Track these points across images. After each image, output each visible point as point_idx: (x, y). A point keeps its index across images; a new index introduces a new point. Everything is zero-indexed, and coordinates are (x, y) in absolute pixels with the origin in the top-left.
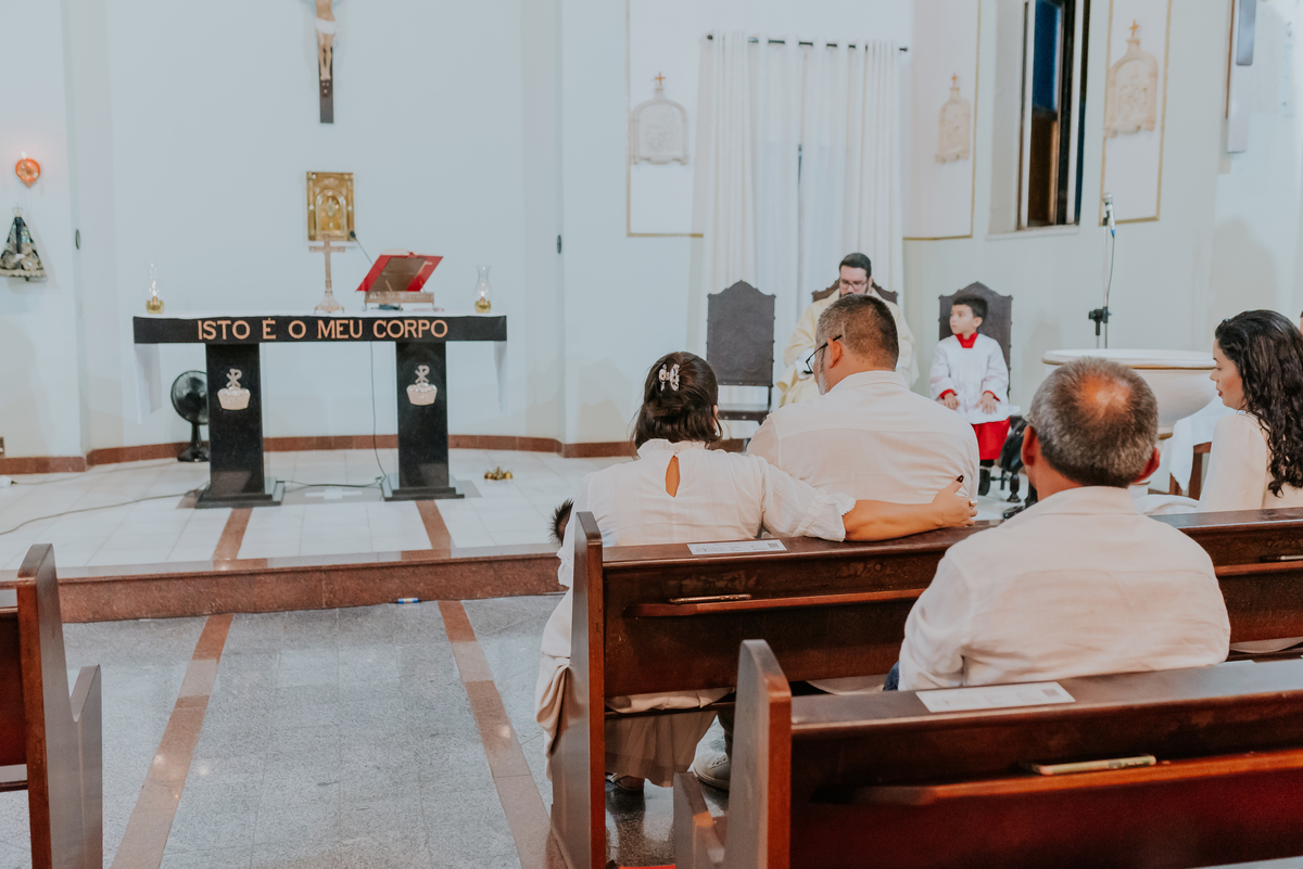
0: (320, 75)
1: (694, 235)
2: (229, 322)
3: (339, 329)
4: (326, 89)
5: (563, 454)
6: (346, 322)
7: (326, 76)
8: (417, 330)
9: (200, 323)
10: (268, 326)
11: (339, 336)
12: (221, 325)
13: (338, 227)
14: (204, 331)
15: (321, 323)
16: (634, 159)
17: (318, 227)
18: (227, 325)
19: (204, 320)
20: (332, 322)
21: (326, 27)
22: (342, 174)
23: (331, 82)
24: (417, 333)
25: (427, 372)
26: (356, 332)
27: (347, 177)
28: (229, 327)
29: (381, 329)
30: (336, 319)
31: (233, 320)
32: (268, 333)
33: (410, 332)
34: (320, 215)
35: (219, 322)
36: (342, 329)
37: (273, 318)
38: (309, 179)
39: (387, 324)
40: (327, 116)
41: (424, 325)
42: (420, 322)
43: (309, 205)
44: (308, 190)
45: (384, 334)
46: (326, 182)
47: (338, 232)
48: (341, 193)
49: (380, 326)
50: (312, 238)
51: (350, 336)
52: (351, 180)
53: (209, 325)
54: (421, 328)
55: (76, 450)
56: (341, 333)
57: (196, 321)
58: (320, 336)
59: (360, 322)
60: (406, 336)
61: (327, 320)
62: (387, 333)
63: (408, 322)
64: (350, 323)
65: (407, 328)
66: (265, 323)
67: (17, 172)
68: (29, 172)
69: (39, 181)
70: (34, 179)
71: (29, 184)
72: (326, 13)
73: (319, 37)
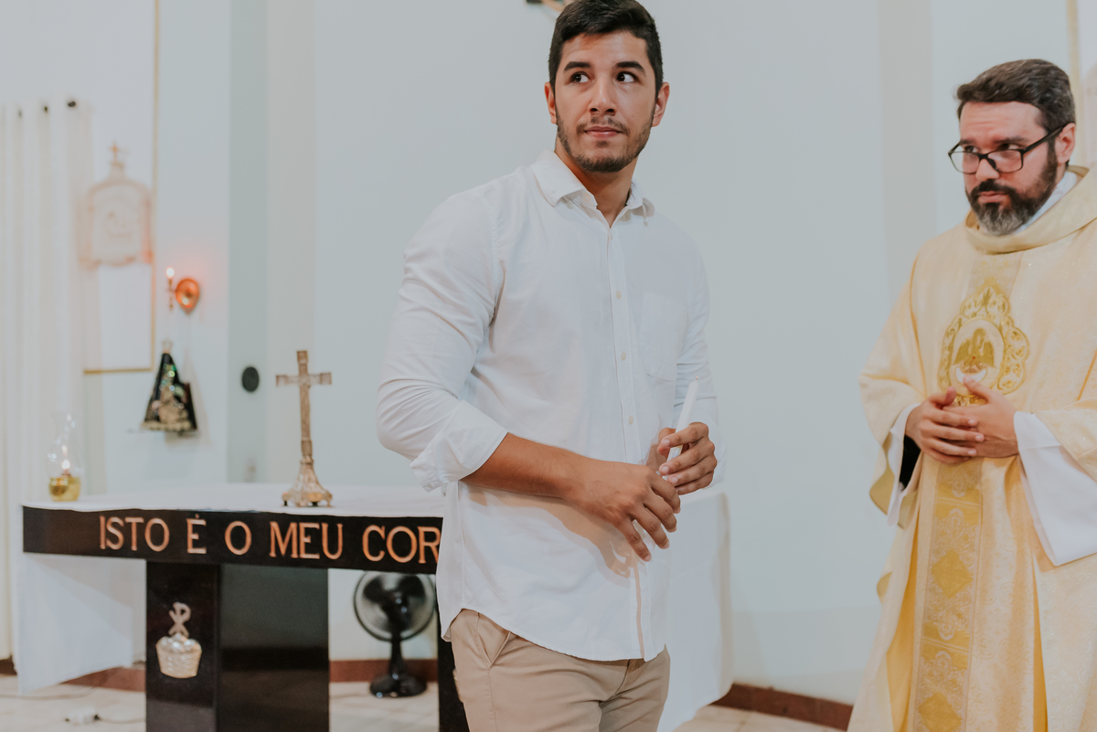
2: (140, 520)
3: (305, 540)
6: (316, 526)
9: (102, 519)
11: (304, 556)
12: (130, 524)
14: (108, 534)
15: (274, 525)
18: (138, 524)
19: (108, 514)
20: (293, 526)
26: (333, 549)
28: (141, 527)
29: (377, 544)
30: (300, 519)
31: (147, 515)
32: (196, 544)
33: (427, 552)
35: (129, 520)
36: (308, 540)
37: (203, 515)
39: (387, 533)
45: (382, 554)
49: (374, 535)
51: (323, 555)
53: (115, 525)
56: (309, 548)
57: (95, 516)
58: (273, 554)
59: (340, 526)
60: (423, 558)
61: (285, 520)
62: (387, 554)
63: (422, 530)
64: (321, 527)
65: (423, 544)
66: (191, 522)
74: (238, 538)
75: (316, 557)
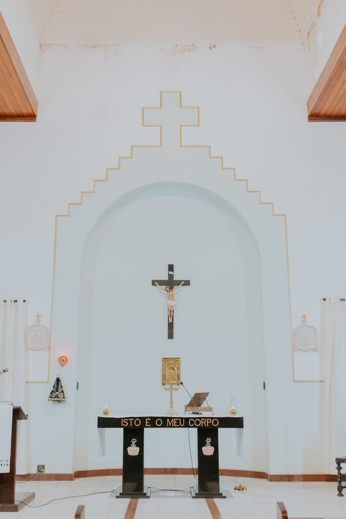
0: (169, 321)
1: (321, 381)
2: (133, 419)
3: (175, 422)
4: (171, 326)
5: (269, 479)
6: (178, 419)
7: (171, 321)
8: (206, 423)
9: (122, 420)
10: (148, 421)
11: (175, 425)
12: (130, 420)
13: (174, 380)
14: (124, 423)
15: (168, 420)
17: (166, 380)
18: (132, 421)
19: (124, 418)
20: (172, 419)
21: (171, 303)
22: (176, 358)
23: (172, 323)
24: (206, 425)
25: (210, 441)
26: (182, 424)
27: (178, 359)
29: (192, 422)
30: (174, 418)
31: (135, 418)
32: (148, 424)
33: (203, 423)
34: (167, 375)
37: (150, 418)
38: (163, 361)
39: (194, 421)
40: (171, 336)
41: (209, 421)
42: (208, 420)
43: (163, 371)
44: (163, 365)
45: (193, 424)
46: (170, 362)
47: (174, 382)
48: (175, 366)
49: (191, 421)
50: (164, 384)
51: (179, 425)
52: (179, 361)
53: (126, 421)
54: (208, 422)
55: (70, 471)
56: (176, 424)
57: (120, 419)
58: (168, 425)
59: (184, 419)
60: (202, 425)
61: (170, 418)
62: (194, 424)
63: (202, 420)
64: (179, 420)
65: (202, 422)
66: (147, 419)
67: (59, 361)
68: (63, 361)
69: (66, 364)
70: (65, 363)
71: (63, 365)
72: (171, 298)
73: (168, 306)
74: (159, 422)
75: (178, 426)
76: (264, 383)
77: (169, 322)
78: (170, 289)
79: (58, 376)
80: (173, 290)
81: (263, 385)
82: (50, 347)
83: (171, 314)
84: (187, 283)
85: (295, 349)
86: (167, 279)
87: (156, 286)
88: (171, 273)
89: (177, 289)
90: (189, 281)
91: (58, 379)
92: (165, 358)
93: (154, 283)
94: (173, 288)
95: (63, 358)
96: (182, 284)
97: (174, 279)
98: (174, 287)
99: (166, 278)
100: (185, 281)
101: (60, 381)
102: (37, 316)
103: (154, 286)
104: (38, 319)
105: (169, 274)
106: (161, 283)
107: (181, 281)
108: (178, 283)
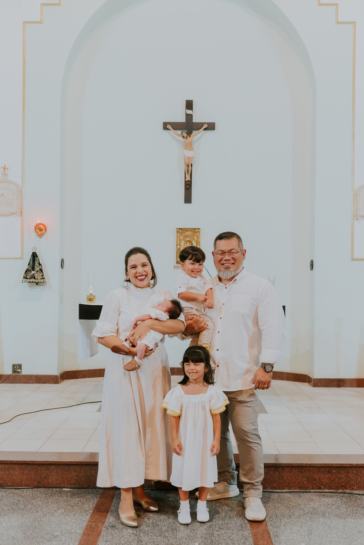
0: (185, 177)
4: (188, 186)
5: (312, 384)
7: (188, 178)
16: (356, 217)
21: (189, 154)
22: (195, 229)
23: (190, 182)
27: (197, 230)
38: (178, 232)
40: (188, 199)
43: (177, 245)
44: (177, 237)
46: (186, 233)
48: (194, 239)
52: (199, 232)
55: (55, 371)
67: (35, 230)
68: (41, 230)
69: (45, 234)
70: (43, 234)
71: (40, 236)
72: (189, 146)
73: (185, 159)
76: (312, 261)
77: (186, 180)
78: (187, 134)
79: (34, 250)
80: (192, 135)
81: (309, 264)
82: (23, 211)
83: (189, 169)
84: (211, 127)
85: (356, 216)
86: (184, 121)
87: (169, 131)
88: (189, 112)
89: (197, 135)
90: (214, 124)
91: (34, 253)
92: (180, 229)
93: (165, 126)
94: (191, 133)
95: (42, 226)
96: (204, 127)
97: (194, 121)
98: (194, 132)
99: (183, 119)
100: (208, 124)
101: (37, 256)
102: (2, 168)
103: (166, 131)
104: (4, 171)
105: (187, 115)
106: (176, 126)
107: (203, 124)
108: (199, 126)
